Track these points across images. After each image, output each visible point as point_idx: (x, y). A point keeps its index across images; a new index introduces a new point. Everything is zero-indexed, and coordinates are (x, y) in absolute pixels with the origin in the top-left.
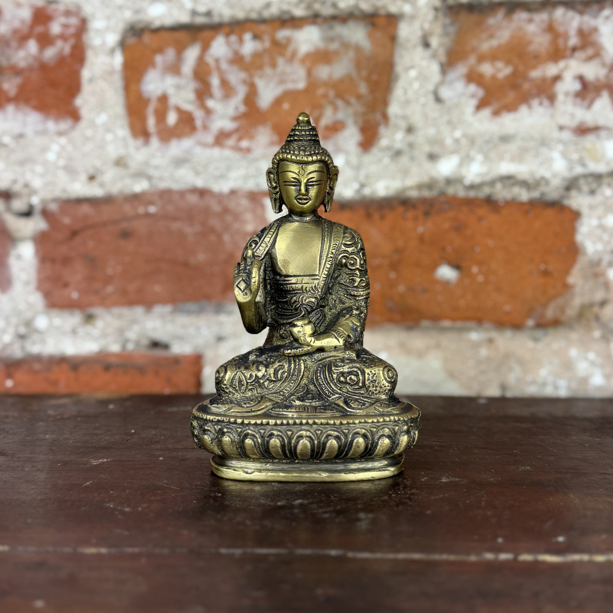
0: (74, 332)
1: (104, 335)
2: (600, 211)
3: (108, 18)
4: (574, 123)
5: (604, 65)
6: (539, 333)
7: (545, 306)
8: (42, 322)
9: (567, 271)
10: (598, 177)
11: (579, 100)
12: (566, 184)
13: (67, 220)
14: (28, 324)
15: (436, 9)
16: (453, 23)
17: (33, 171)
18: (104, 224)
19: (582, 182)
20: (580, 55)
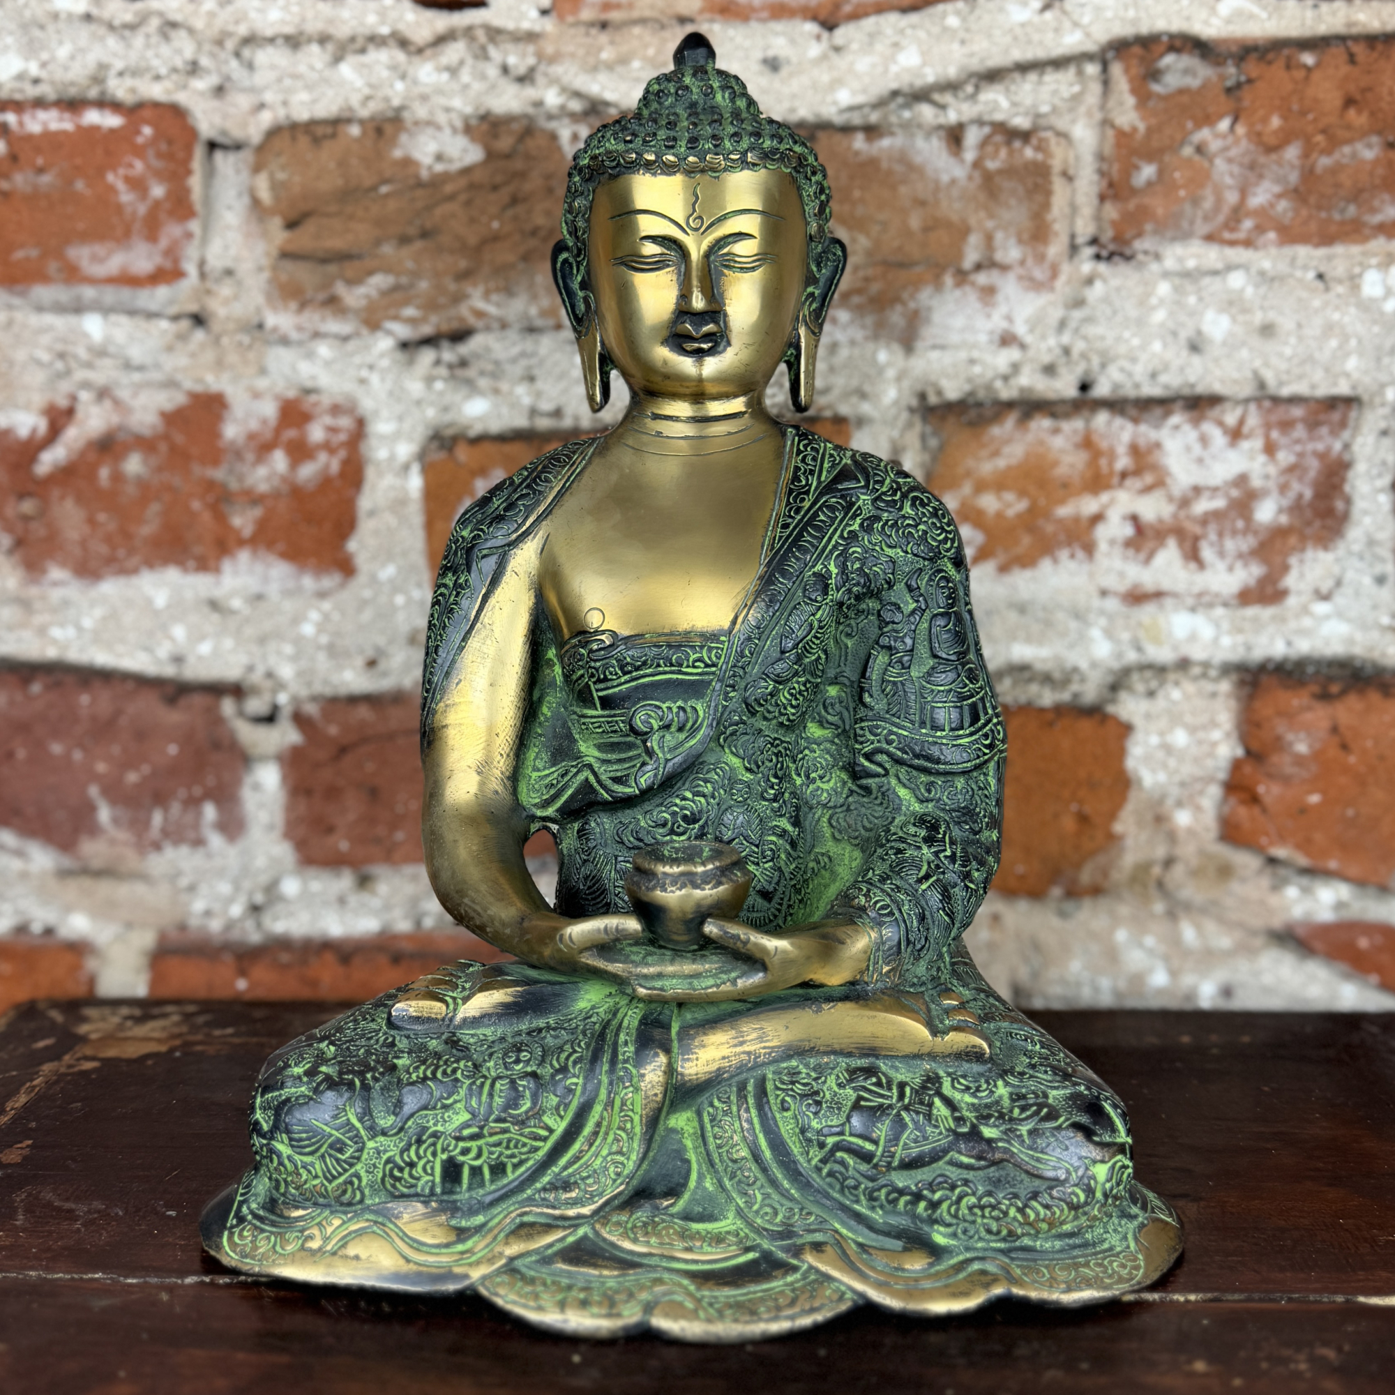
0: (342, 901)
1: (387, 907)
2: (1163, 723)
3: (400, 418)
4: (1122, 587)
5: (1170, 499)
6: (1069, 906)
7: (1078, 866)
8: (290, 887)
9: (1112, 815)
10: (1160, 670)
11: (1131, 552)
12: (1110, 679)
13: (333, 730)
14: (271, 889)
15: (911, 410)
16: (935, 433)
17: (279, 653)
18: (391, 737)
19: (1135, 677)
20: (1134, 483)
